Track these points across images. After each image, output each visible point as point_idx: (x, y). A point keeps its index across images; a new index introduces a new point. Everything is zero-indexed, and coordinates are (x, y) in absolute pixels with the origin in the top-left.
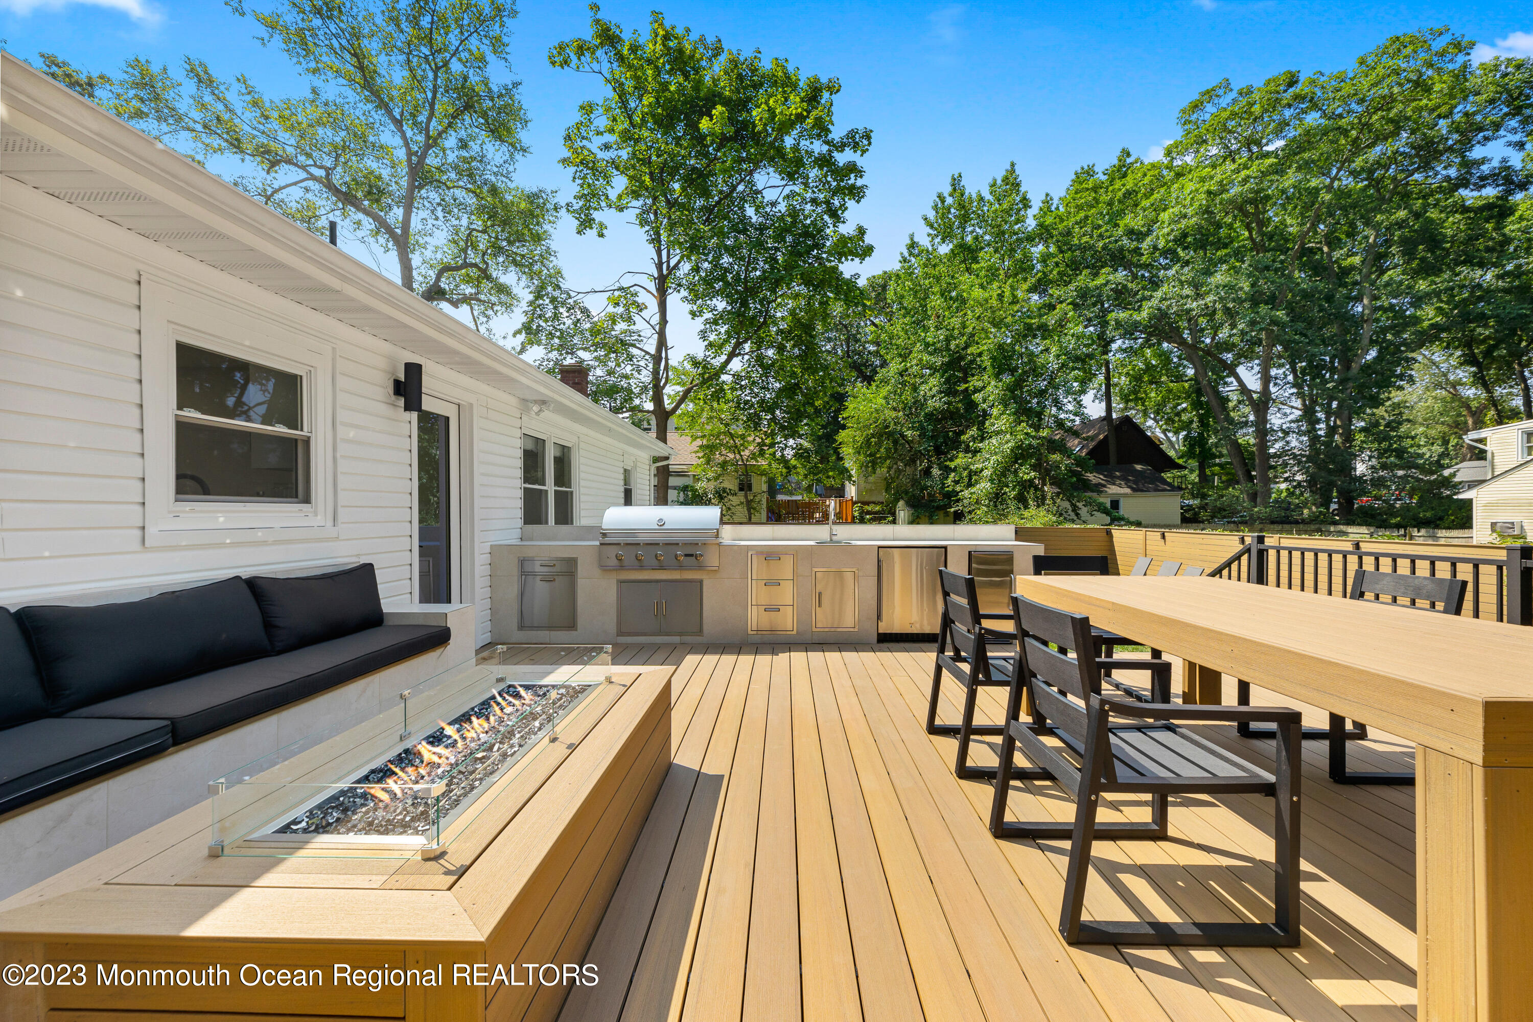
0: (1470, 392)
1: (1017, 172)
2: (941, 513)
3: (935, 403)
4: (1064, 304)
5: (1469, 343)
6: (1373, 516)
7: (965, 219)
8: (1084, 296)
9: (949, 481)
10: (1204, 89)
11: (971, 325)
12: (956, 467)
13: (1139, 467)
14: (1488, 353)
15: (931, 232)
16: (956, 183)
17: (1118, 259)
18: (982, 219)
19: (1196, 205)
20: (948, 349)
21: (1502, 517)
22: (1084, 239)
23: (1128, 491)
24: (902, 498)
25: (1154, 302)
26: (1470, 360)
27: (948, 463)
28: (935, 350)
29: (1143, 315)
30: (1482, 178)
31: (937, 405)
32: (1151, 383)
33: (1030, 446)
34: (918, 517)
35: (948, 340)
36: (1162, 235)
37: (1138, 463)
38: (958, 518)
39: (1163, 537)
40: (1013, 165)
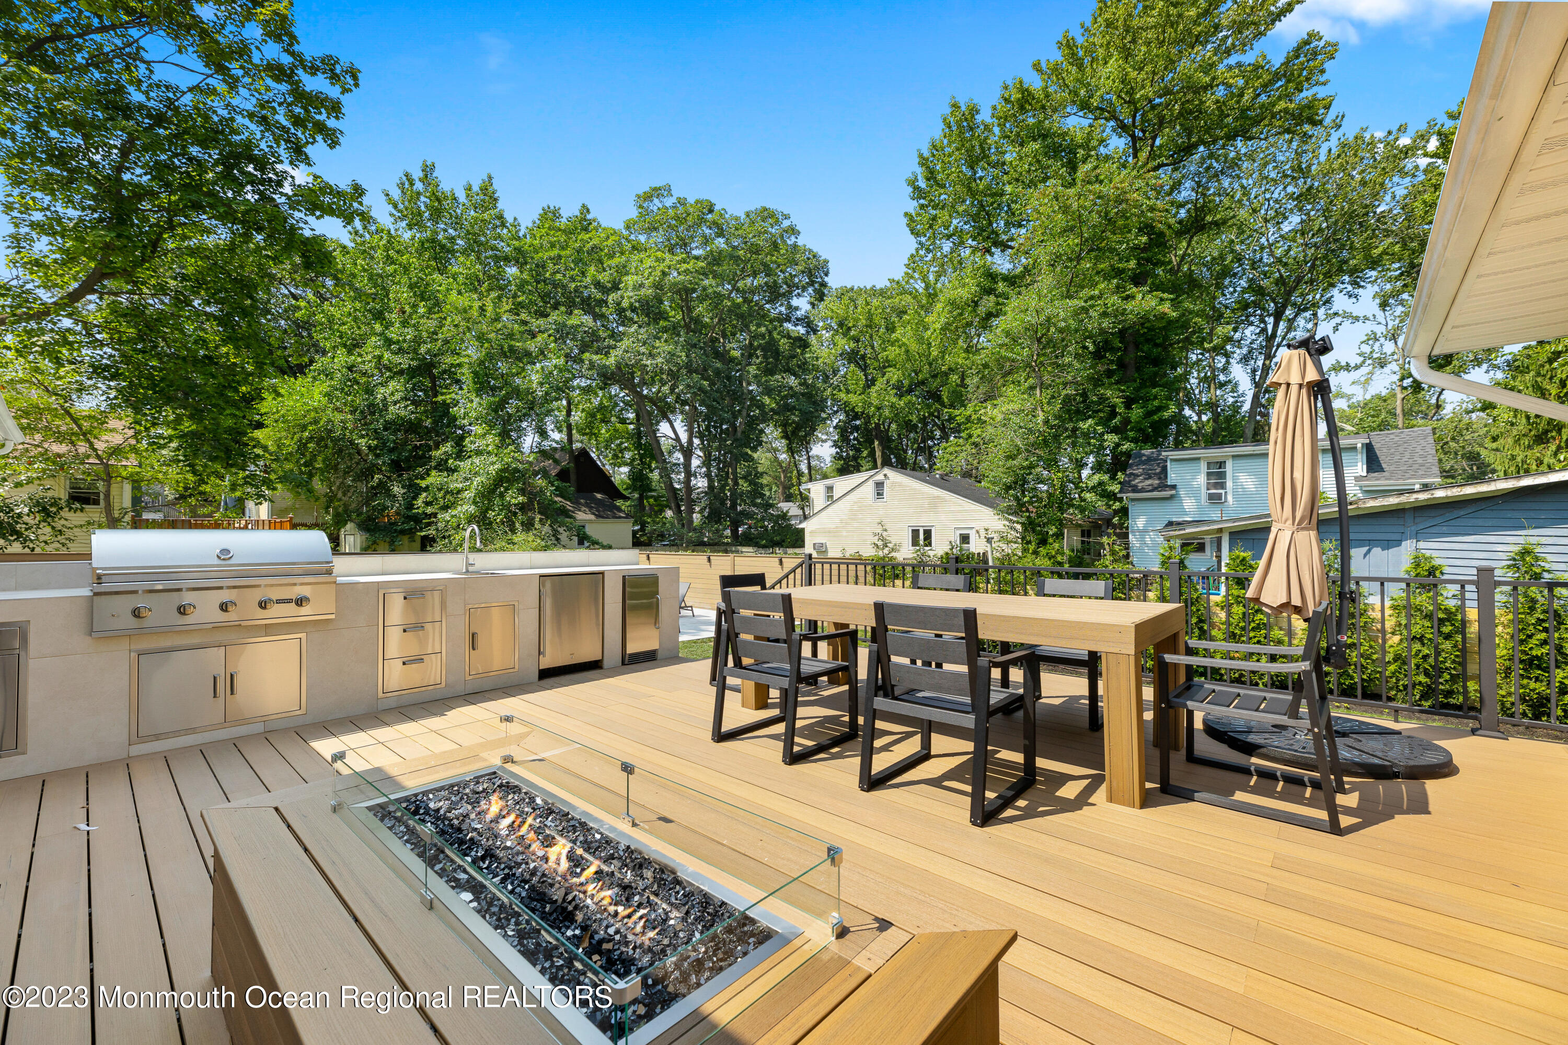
0: (783, 457)
1: (495, 186)
2: (405, 539)
3: (399, 411)
4: (546, 335)
5: (785, 425)
6: (751, 540)
7: (437, 214)
8: (562, 333)
9: (420, 502)
10: (653, 186)
11: (447, 332)
12: (427, 487)
13: (599, 496)
14: (793, 433)
15: (395, 212)
16: (428, 170)
17: (588, 306)
18: (457, 222)
19: (651, 278)
20: (415, 351)
21: (819, 540)
22: (559, 276)
23: (592, 517)
24: (351, 521)
25: (619, 352)
26: (786, 436)
27: (418, 481)
28: (400, 349)
29: (611, 361)
30: (798, 319)
31: (403, 413)
32: (603, 421)
33: (516, 470)
34: (375, 543)
35: (418, 341)
36: (628, 296)
37: (598, 492)
38: (426, 544)
39: (648, 558)
40: (490, 178)
